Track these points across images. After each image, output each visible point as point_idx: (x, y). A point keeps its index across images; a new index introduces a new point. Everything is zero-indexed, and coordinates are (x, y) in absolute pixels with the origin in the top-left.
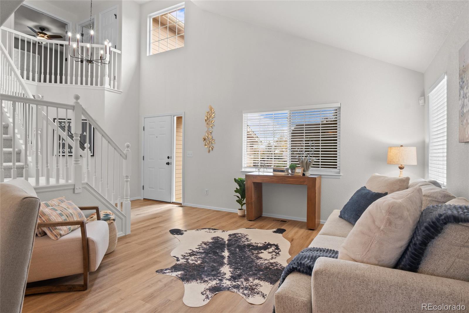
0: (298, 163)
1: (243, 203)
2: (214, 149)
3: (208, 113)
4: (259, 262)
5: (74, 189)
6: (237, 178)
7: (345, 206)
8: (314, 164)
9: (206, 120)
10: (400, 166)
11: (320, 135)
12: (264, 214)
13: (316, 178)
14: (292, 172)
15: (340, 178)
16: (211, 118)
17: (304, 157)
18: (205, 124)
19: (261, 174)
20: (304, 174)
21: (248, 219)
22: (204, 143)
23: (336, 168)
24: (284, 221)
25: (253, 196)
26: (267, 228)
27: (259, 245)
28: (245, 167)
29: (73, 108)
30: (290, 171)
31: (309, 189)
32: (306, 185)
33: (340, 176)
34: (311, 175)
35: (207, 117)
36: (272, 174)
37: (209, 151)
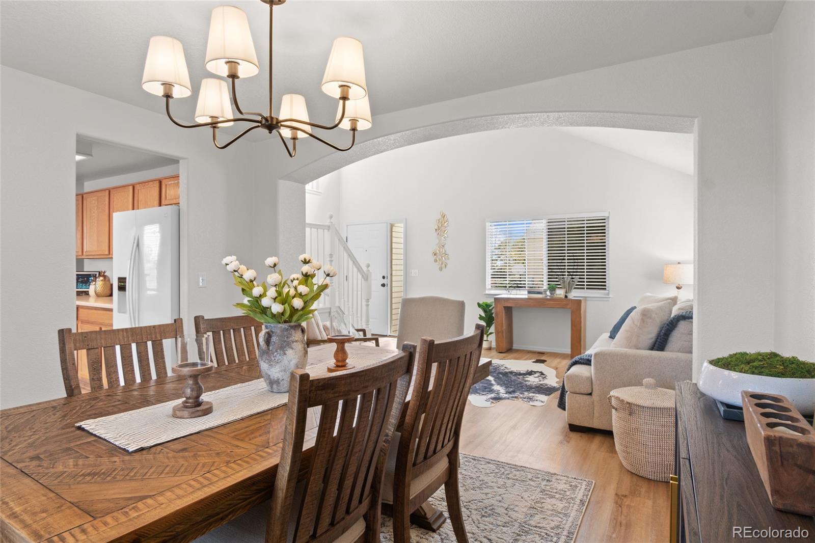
0: (559, 283)
1: (489, 332)
2: (447, 267)
3: (439, 220)
4: (528, 383)
5: (330, 313)
6: (481, 303)
7: (615, 325)
8: (577, 285)
9: (436, 230)
10: (677, 285)
11: (584, 253)
12: (515, 347)
13: (581, 300)
14: (551, 294)
15: (608, 301)
16: (443, 228)
17: (566, 276)
18: (436, 234)
19: (512, 296)
20: (566, 297)
21: (498, 351)
22: (433, 258)
23: (605, 289)
24: (542, 353)
25: (504, 323)
26: (524, 358)
27: (521, 372)
28: (489, 289)
29: (329, 228)
30: (548, 293)
31: (572, 312)
32: (570, 308)
33: (609, 298)
34: (574, 297)
35: (438, 227)
36: (526, 297)
37: (441, 269)
